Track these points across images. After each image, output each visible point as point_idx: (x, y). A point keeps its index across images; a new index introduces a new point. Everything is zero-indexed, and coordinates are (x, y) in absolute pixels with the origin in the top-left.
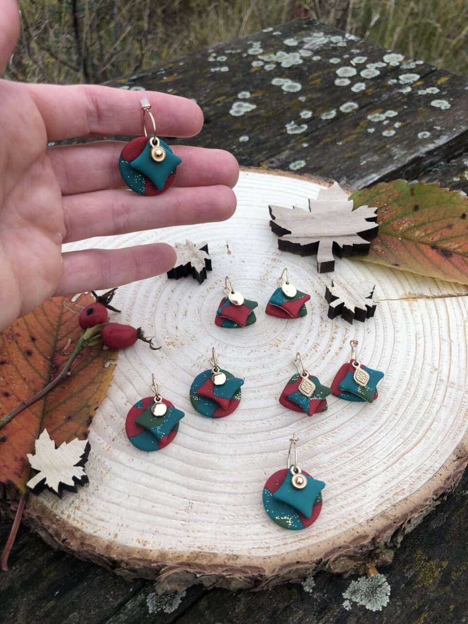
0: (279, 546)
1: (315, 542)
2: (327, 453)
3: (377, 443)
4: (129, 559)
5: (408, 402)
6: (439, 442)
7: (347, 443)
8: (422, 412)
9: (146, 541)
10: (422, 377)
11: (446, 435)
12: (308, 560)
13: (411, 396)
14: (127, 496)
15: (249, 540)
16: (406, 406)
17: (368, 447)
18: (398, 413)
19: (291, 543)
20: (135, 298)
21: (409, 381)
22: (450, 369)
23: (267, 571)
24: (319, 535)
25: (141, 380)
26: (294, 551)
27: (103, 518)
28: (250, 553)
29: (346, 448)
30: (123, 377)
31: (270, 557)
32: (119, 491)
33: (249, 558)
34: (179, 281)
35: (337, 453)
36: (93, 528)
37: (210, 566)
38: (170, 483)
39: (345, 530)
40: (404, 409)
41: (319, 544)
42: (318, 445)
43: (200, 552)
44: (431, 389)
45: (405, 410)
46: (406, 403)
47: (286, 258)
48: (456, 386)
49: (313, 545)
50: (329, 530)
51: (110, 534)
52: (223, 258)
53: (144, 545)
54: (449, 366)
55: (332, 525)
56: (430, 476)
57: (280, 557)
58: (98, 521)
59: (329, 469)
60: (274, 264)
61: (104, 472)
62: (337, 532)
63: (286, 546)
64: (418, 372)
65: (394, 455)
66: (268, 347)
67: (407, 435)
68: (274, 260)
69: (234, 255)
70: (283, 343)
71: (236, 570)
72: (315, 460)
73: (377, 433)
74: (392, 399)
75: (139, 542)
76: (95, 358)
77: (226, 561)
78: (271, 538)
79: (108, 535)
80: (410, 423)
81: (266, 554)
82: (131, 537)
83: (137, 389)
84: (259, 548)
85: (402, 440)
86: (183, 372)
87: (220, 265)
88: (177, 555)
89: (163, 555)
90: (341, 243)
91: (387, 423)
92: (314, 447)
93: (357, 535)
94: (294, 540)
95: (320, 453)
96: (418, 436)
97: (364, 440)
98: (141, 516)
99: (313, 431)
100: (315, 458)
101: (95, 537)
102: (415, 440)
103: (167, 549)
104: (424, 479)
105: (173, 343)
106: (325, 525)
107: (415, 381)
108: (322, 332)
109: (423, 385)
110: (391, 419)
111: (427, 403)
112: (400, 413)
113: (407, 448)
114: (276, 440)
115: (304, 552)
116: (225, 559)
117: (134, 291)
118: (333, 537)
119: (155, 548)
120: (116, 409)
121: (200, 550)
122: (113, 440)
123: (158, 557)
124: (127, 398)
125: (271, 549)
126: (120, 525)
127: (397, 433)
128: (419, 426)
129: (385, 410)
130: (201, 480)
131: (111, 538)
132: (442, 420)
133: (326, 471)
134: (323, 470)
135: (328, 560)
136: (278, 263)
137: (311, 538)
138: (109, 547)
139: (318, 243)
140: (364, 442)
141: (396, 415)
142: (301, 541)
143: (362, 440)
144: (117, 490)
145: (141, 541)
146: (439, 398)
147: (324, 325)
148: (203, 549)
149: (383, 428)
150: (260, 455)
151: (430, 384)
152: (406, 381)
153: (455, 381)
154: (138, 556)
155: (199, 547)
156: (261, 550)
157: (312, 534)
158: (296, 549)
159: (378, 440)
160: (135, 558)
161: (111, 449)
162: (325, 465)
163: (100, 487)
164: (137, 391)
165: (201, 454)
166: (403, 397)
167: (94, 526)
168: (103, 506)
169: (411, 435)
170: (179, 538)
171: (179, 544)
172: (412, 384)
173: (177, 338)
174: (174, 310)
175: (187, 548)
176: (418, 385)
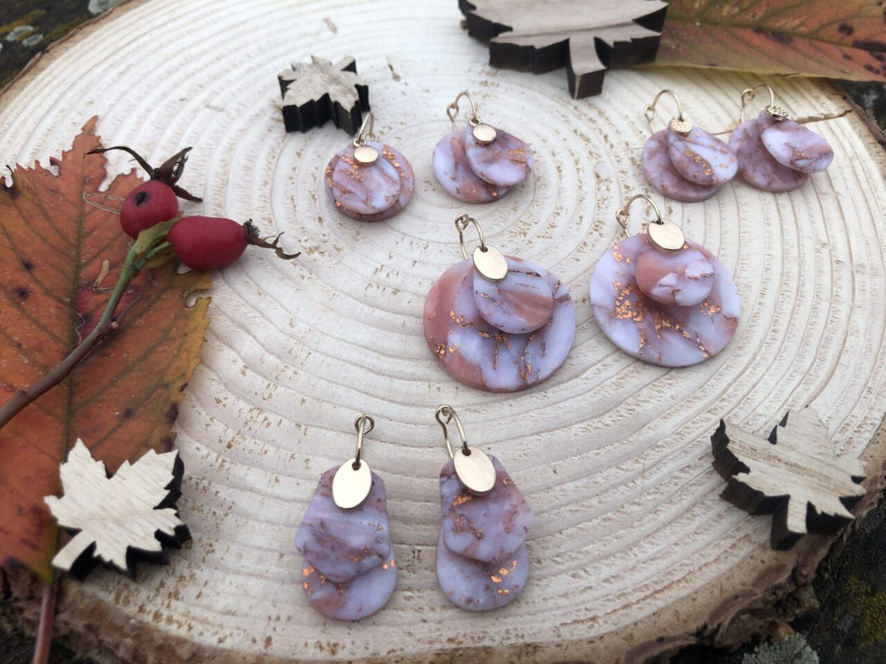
0: (614, 611)
1: (684, 593)
2: (665, 418)
3: (754, 386)
5: (790, 307)
6: (868, 371)
7: (699, 394)
8: (821, 320)
9: (335, 645)
10: (803, 260)
11: (876, 358)
12: (680, 631)
13: (793, 295)
14: (277, 556)
15: (551, 609)
16: (789, 315)
17: (741, 396)
18: (778, 327)
19: (638, 602)
20: (226, 173)
21: (782, 270)
22: (849, 241)
24: (689, 577)
25: (266, 323)
26: (649, 617)
27: (233, 609)
28: (559, 636)
29: (699, 405)
30: (228, 322)
31: (602, 638)
32: (260, 548)
33: (559, 646)
34: (308, 134)
35: (684, 414)
36: (217, 633)
39: (736, 560)
40: (787, 319)
41: (694, 596)
42: (645, 404)
43: (456, 650)
44: (826, 279)
45: (790, 322)
46: (787, 308)
47: (506, 78)
48: (868, 270)
49: (683, 599)
50: (706, 565)
51: (254, 641)
52: (387, 88)
53: (333, 653)
54: (846, 237)
55: (709, 555)
56: (869, 436)
57: (624, 635)
58: (228, 617)
59: (677, 447)
60: (485, 90)
61: (220, 512)
62: (723, 567)
63: (629, 610)
64: (795, 252)
66: (506, 237)
67: (805, 365)
68: (485, 84)
69: (408, 81)
70: (534, 227)
72: (646, 434)
73: (750, 369)
74: (760, 304)
75: (321, 648)
76: (163, 291)
77: (514, 659)
78: (596, 599)
79: (250, 643)
80: (805, 343)
81: (593, 633)
82: (303, 641)
83: (263, 341)
84: (576, 622)
85: (798, 377)
86: (350, 299)
87: (383, 100)
90: (610, 38)
91: (763, 349)
92: (638, 409)
93: (762, 567)
94: (643, 595)
95: (653, 419)
96: (827, 366)
97: (730, 385)
99: (628, 379)
100: (644, 430)
101: (223, 650)
102: (823, 374)
103: (383, 654)
104: (859, 443)
105: (317, 248)
106: (696, 556)
107: (793, 268)
108: (604, 200)
109: (810, 273)
110: (767, 340)
111: (824, 306)
112: (782, 328)
113: (813, 389)
114: (562, 405)
115: (668, 616)
116: (510, 656)
117: (222, 161)
118: (718, 578)
119: (359, 656)
120: (226, 385)
121: (453, 646)
122: (229, 446)
124: (244, 360)
125: (601, 621)
126: (274, 617)
127: (787, 364)
128: (823, 347)
129: (754, 326)
130: (428, 501)
131: (259, 647)
132: (862, 332)
133: (673, 452)
134: (666, 451)
135: (719, 625)
136: (492, 88)
137: (675, 585)
139: (566, 44)
140: (731, 389)
141: (775, 331)
142: (657, 595)
143: (724, 385)
144: (254, 547)
145: (324, 645)
146: (845, 293)
147: (603, 188)
148: (461, 643)
149: (758, 358)
150: (537, 437)
151: (821, 271)
152: (776, 270)
153: (865, 261)
155: (450, 640)
156: (580, 626)
157: (675, 579)
158: (652, 612)
159: (754, 380)
161: (227, 465)
162: (667, 440)
163: (216, 546)
164: (263, 346)
165: (419, 450)
166: (780, 299)
167: (216, 629)
168: (231, 584)
169: (812, 364)
170: (405, 628)
171: (407, 639)
172: (790, 275)
173: (326, 238)
174: (308, 189)
175: (428, 646)
176: (800, 275)
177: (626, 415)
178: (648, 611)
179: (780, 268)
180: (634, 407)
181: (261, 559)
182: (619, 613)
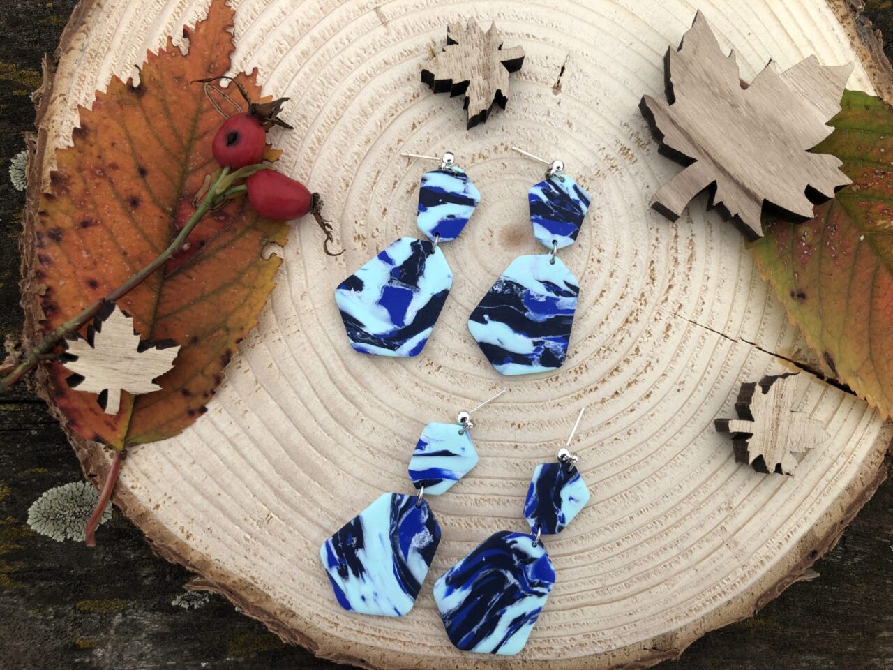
0: (351, 629)
1: (399, 649)
3: (562, 569)
4: (163, 546)
6: (647, 614)
8: (658, 560)
9: (191, 535)
11: (664, 611)
13: (661, 528)
14: (191, 461)
15: (318, 603)
16: (642, 540)
18: (624, 543)
19: (368, 634)
20: (345, 107)
21: (675, 506)
22: (750, 519)
23: (320, 650)
24: (407, 644)
26: (367, 646)
27: (149, 474)
28: (311, 619)
31: (332, 636)
32: (185, 449)
33: (306, 623)
37: (256, 607)
38: (255, 474)
39: (443, 655)
40: (637, 542)
43: (252, 585)
44: (698, 534)
45: (636, 546)
46: (648, 534)
48: (736, 550)
49: (393, 651)
50: (424, 645)
51: (150, 500)
53: (188, 537)
54: (753, 513)
55: (431, 642)
56: (598, 650)
58: (144, 477)
60: (619, 160)
62: (432, 653)
63: (359, 635)
64: (702, 498)
65: (573, 599)
67: (610, 581)
68: (626, 151)
69: (563, 100)
71: (284, 629)
73: (574, 556)
74: (631, 518)
75: (183, 531)
77: (278, 612)
79: (147, 500)
80: (629, 566)
81: (329, 631)
82: (175, 520)
84: (326, 619)
85: (599, 585)
88: (223, 573)
89: (205, 563)
91: (597, 550)
92: (473, 528)
94: (374, 633)
96: (626, 591)
98: (198, 499)
100: (465, 544)
101: (131, 494)
102: (616, 594)
103: (213, 558)
104: (587, 650)
105: (364, 239)
106: (423, 636)
107: (686, 508)
109: (693, 521)
110: (607, 546)
111: (675, 551)
112: (626, 545)
113: (598, 598)
115: (378, 653)
116: (277, 609)
117: (350, 89)
118: (424, 656)
119: (199, 550)
121: (252, 582)
123: (198, 561)
125: (339, 629)
126: (168, 495)
127: (601, 570)
128: (637, 578)
129: (609, 530)
130: (299, 491)
131: (151, 506)
132: (676, 587)
136: (628, 162)
137: (396, 642)
138: (143, 516)
141: (618, 544)
142: (381, 639)
144: (181, 445)
145: (185, 531)
146: (698, 554)
147: (619, 337)
148: (257, 583)
149: (587, 553)
151: (701, 526)
152: (671, 503)
153: (742, 543)
154: (174, 548)
155: (252, 578)
156: (326, 623)
157: (399, 639)
158: (370, 645)
160: (170, 549)
166: (649, 525)
167: (134, 479)
168: (156, 458)
169: (617, 584)
170: (234, 553)
171: (231, 560)
172: (677, 512)
173: (376, 234)
174: (396, 172)
175: (238, 572)
176: (684, 518)
177: (463, 526)
178: (369, 642)
179: (676, 502)
180: (472, 525)
181: (181, 456)
182: (352, 632)
